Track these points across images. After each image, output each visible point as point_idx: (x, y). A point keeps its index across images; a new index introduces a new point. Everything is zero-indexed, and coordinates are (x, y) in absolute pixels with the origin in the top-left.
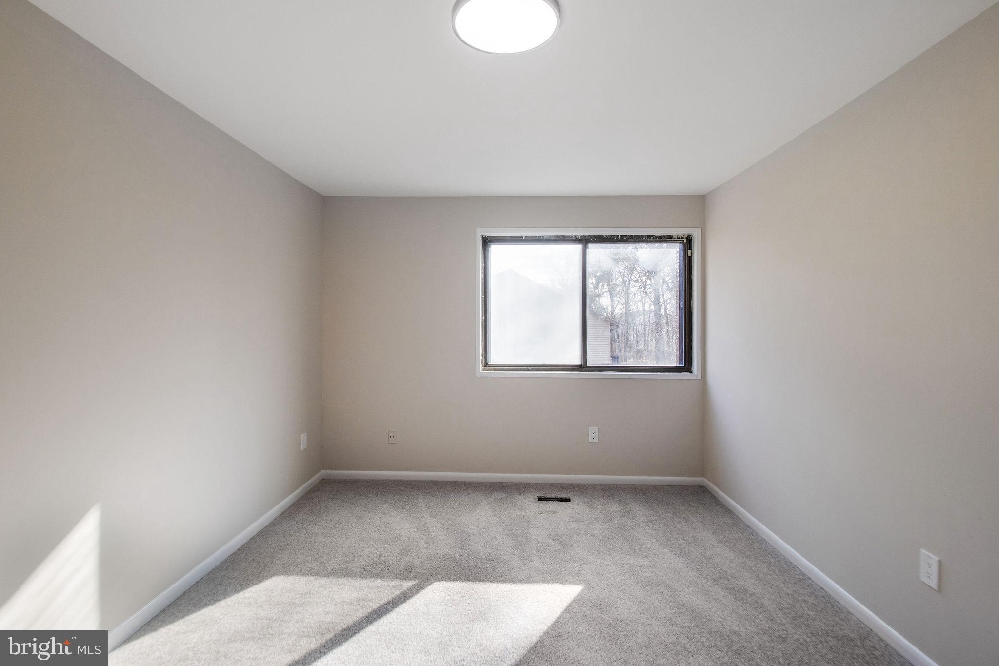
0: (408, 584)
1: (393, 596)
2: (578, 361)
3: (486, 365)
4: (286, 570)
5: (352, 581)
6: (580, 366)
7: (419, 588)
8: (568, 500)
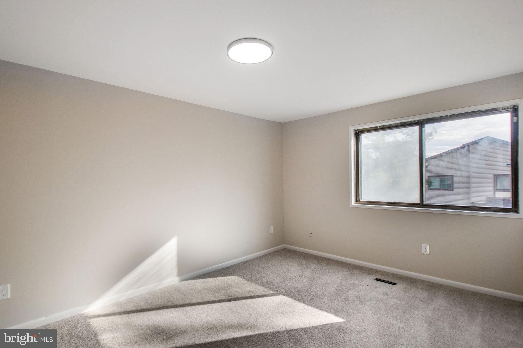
0: (272, 292)
1: (262, 294)
2: (418, 201)
3: (358, 200)
4: (239, 276)
5: (254, 285)
6: (418, 204)
7: (274, 295)
8: (394, 284)
